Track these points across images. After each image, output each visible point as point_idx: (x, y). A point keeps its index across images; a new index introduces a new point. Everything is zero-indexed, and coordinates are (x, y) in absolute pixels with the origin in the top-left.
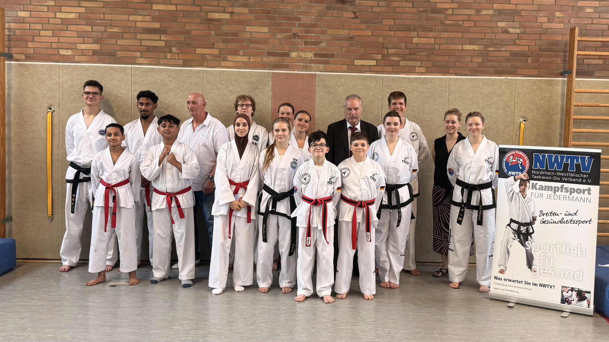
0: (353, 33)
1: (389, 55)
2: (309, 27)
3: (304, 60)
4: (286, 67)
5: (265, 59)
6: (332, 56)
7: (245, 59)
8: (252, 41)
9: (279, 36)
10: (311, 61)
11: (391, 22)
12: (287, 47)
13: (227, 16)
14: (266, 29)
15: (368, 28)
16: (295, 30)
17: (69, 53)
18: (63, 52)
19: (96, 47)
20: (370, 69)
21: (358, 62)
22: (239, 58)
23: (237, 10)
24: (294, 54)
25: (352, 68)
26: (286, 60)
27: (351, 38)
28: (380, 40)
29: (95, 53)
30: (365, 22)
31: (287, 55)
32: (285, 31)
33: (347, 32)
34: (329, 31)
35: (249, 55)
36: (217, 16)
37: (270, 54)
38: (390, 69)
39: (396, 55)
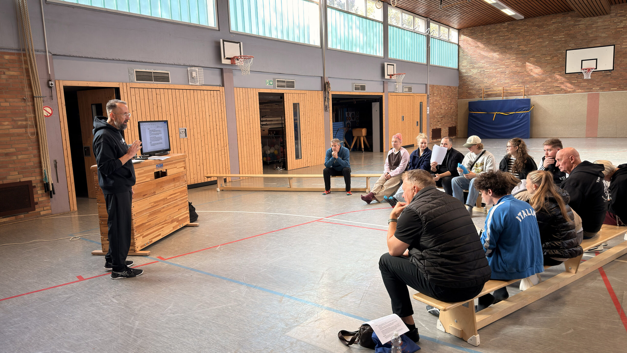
0: (610, 82)
1: (621, 86)
2: (598, 82)
3: (597, 90)
4: (592, 92)
5: (586, 90)
6: (604, 88)
7: (581, 91)
8: (582, 86)
9: (590, 85)
10: (598, 90)
11: (622, 78)
12: (592, 87)
13: (576, 81)
14: (586, 83)
15: (615, 80)
16: (594, 83)
17: (538, 93)
18: (537, 93)
19: (544, 91)
20: (615, 90)
21: (612, 89)
22: (579, 91)
23: (579, 80)
24: (594, 89)
25: (610, 90)
26: (592, 90)
27: (610, 83)
28: (618, 83)
29: (544, 93)
30: (614, 79)
31: (592, 89)
32: (592, 83)
33: (609, 82)
34: (604, 82)
35: (582, 90)
36: (574, 82)
37: (587, 89)
38: (621, 90)
39: (623, 86)
